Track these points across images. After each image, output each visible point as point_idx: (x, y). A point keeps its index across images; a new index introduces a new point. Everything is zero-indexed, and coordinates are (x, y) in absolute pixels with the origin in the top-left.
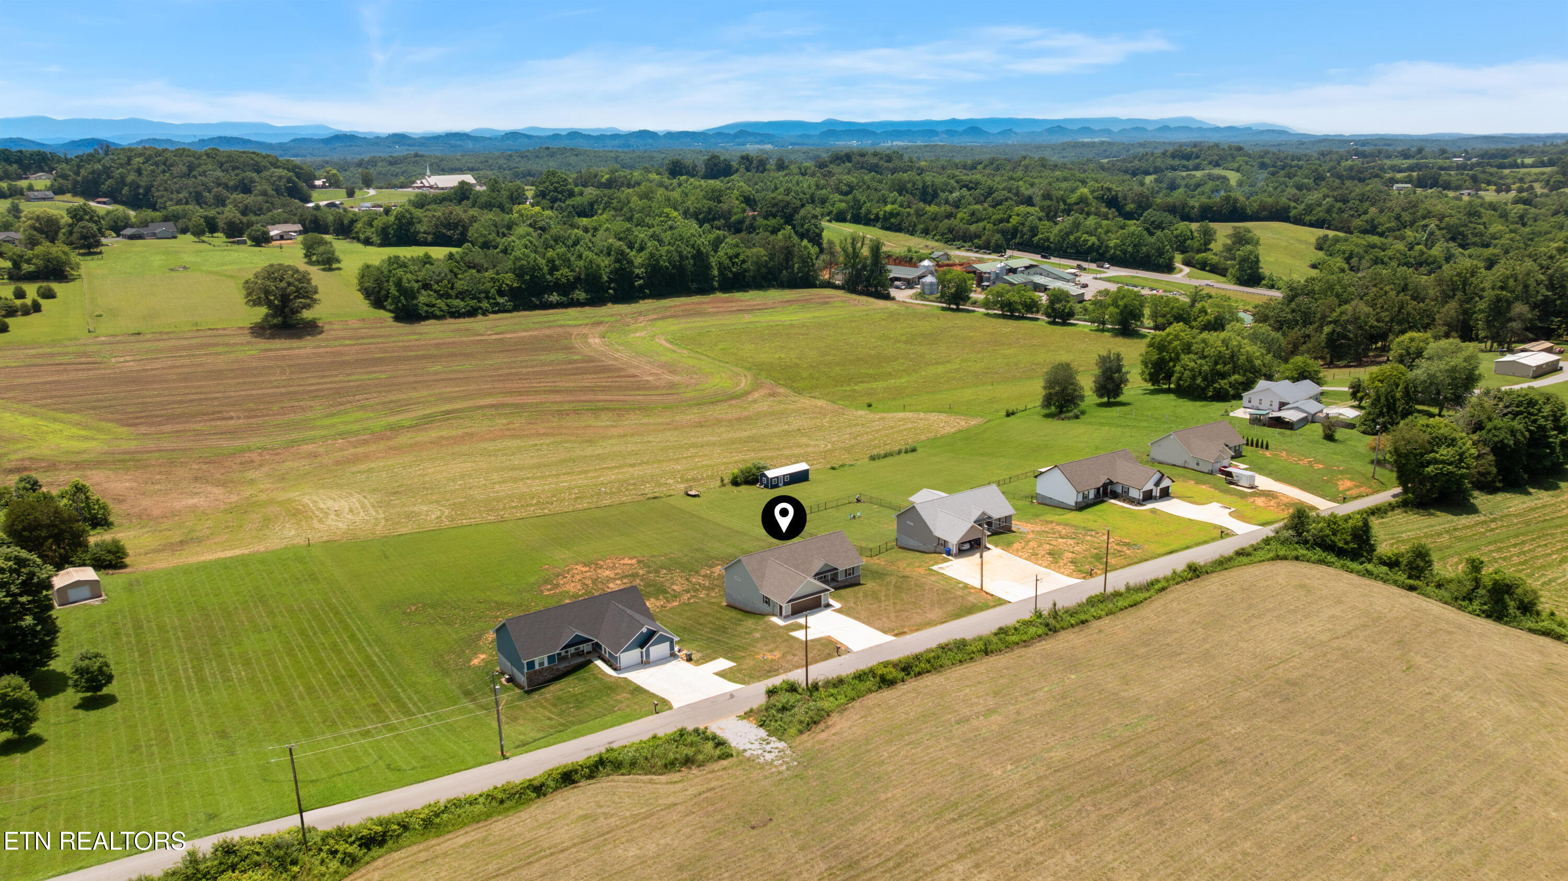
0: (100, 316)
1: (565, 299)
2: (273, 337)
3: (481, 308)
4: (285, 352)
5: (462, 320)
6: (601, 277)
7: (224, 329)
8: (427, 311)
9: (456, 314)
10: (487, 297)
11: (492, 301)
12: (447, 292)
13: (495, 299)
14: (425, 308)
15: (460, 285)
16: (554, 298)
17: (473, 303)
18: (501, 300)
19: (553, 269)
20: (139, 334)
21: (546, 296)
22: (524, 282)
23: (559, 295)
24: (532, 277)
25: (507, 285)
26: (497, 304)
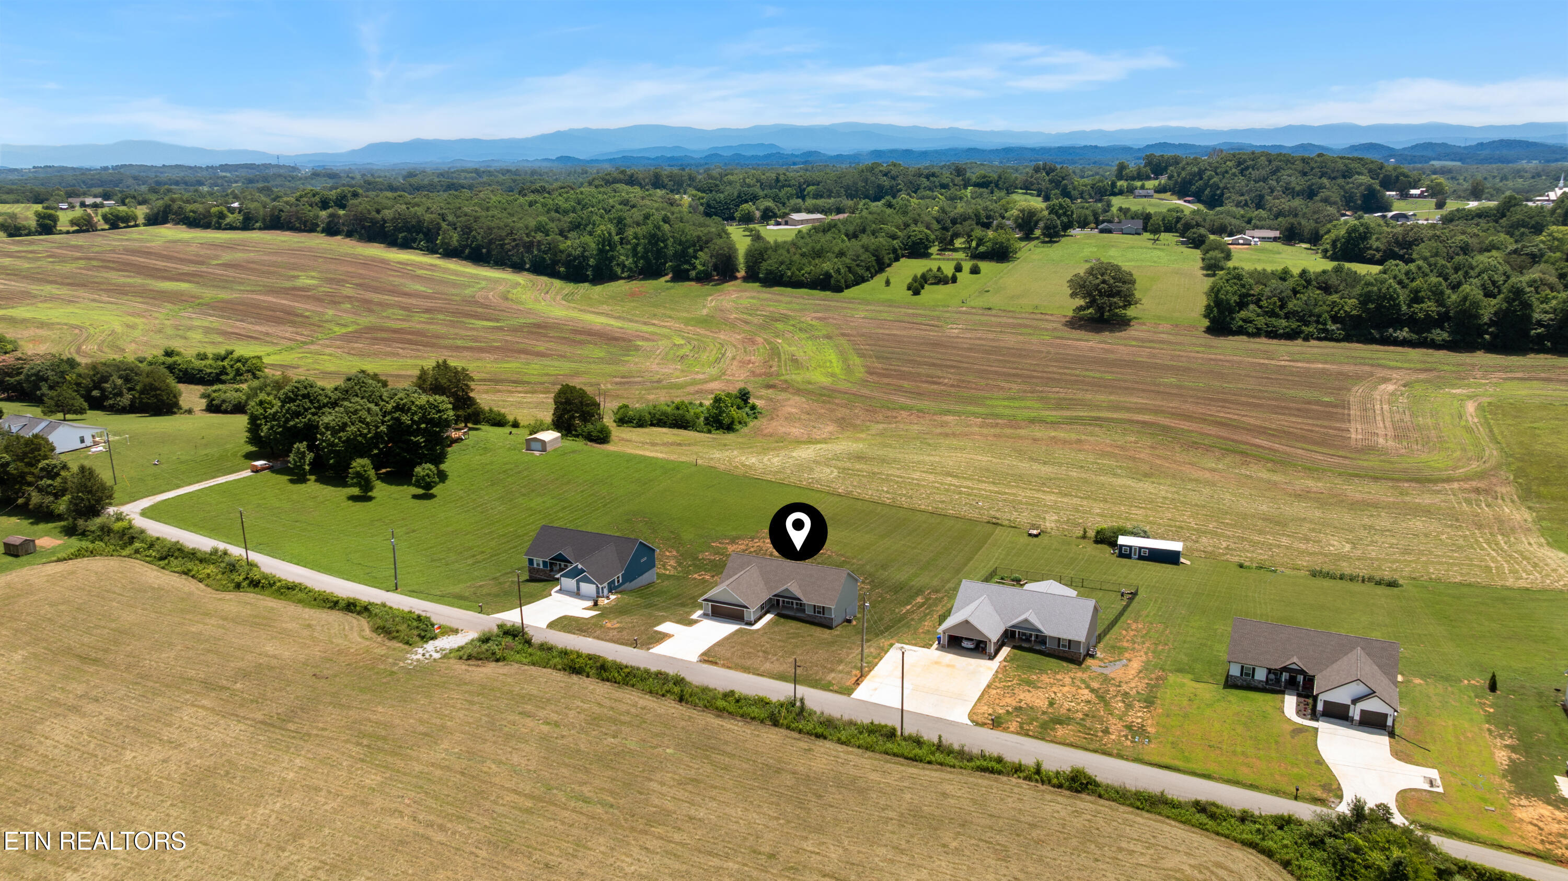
0: (988, 291)
1: (1415, 336)
2: (1080, 328)
3: (1302, 332)
4: (1070, 342)
5: (1275, 341)
6: (1478, 316)
7: (1052, 315)
8: (1241, 327)
9: (1273, 334)
10: (1318, 322)
11: (1321, 326)
12: (1273, 310)
13: (1325, 324)
14: (1241, 323)
15: (1292, 305)
16: (1404, 333)
17: (1294, 325)
18: (1332, 327)
19: (1416, 298)
20: (990, 309)
21: (1391, 330)
22: (1367, 311)
23: (1411, 331)
24: (1379, 307)
25: (1345, 312)
26: (1325, 330)
